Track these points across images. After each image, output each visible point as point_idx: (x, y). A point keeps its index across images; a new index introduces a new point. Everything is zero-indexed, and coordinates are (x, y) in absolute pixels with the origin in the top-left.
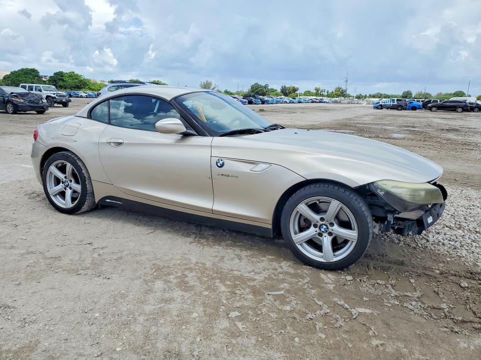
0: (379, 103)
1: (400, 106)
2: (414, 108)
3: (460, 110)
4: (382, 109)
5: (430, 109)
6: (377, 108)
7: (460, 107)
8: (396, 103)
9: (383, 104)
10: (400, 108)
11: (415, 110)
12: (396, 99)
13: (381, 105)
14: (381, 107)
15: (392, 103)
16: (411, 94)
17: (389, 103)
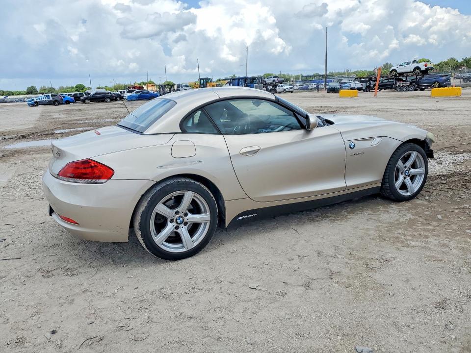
0: (33, 100)
1: (56, 101)
2: (68, 102)
3: (108, 100)
4: (37, 106)
5: (84, 101)
6: (33, 105)
7: (108, 98)
8: (51, 99)
9: (38, 100)
10: (56, 103)
11: (69, 104)
12: (50, 94)
13: (36, 102)
14: (37, 104)
15: (47, 99)
16: (36, 89)
17: (45, 100)
